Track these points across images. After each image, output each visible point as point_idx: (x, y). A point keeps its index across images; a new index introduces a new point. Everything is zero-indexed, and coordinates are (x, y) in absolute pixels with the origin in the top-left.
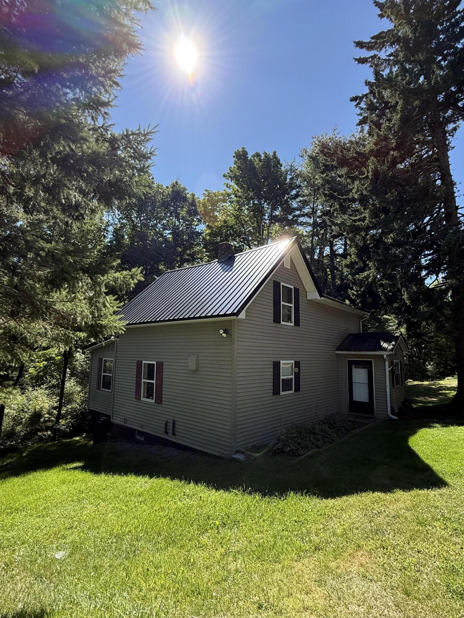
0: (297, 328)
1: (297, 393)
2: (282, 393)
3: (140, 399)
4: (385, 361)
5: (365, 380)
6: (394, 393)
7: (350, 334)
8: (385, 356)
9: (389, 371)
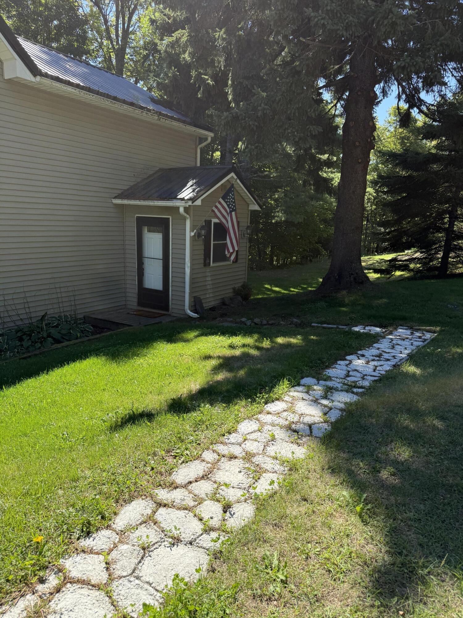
4: (185, 219)
5: (160, 255)
6: (208, 274)
7: (161, 170)
8: (182, 210)
9: (193, 239)
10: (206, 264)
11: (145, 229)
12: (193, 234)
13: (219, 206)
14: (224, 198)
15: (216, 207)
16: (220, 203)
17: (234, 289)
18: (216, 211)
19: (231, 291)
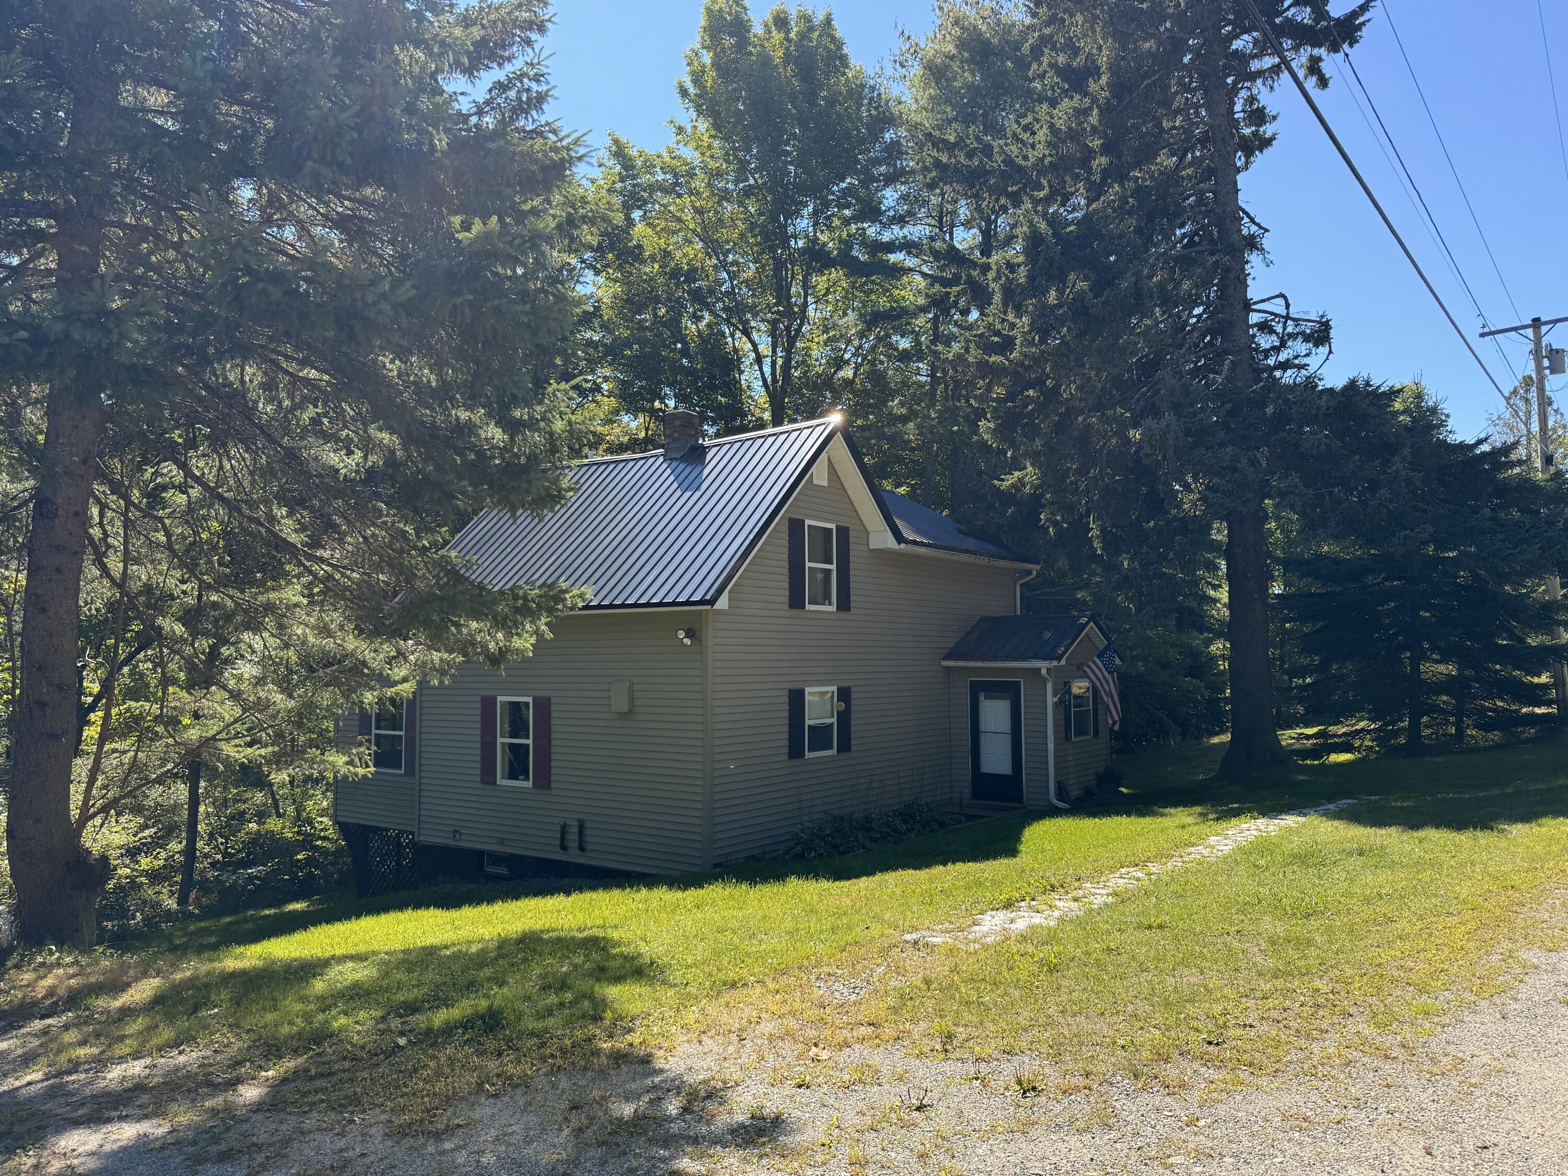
0: (843, 615)
1: (844, 755)
2: (808, 755)
3: (495, 783)
4: (1045, 681)
5: (1006, 727)
6: (1070, 752)
7: (983, 619)
8: (1044, 671)
9: (1055, 705)
10: (1068, 739)
11: (982, 696)
12: (1055, 700)
13: (1093, 666)
14: (1099, 657)
15: (1089, 667)
16: (1094, 662)
17: (1096, 774)
18: (1089, 671)
19: (1093, 777)
